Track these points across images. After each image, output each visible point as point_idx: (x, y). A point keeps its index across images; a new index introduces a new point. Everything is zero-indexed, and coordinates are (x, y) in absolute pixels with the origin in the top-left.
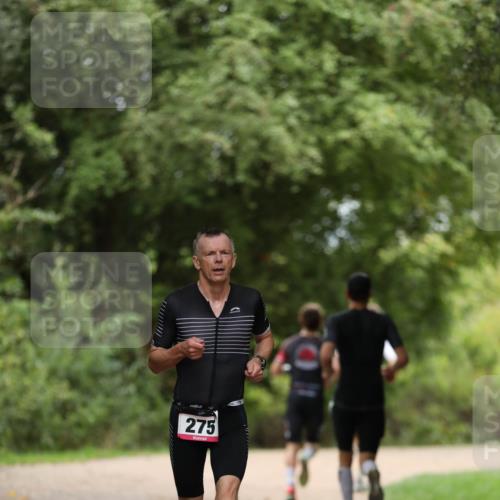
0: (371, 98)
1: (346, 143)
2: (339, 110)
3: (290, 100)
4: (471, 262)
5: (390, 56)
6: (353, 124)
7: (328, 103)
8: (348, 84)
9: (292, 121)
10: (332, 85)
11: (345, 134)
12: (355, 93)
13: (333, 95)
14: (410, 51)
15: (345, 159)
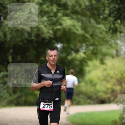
0: (65, 18)
1: (59, 29)
2: (57, 21)
3: (45, 19)
4: (91, 59)
5: (70, 8)
6: (61, 24)
7: (54, 19)
8: (60, 15)
9: (46, 24)
10: (55, 15)
11: (59, 27)
12: (61, 17)
13: (56, 17)
14: (75, 6)
15: (59, 34)
